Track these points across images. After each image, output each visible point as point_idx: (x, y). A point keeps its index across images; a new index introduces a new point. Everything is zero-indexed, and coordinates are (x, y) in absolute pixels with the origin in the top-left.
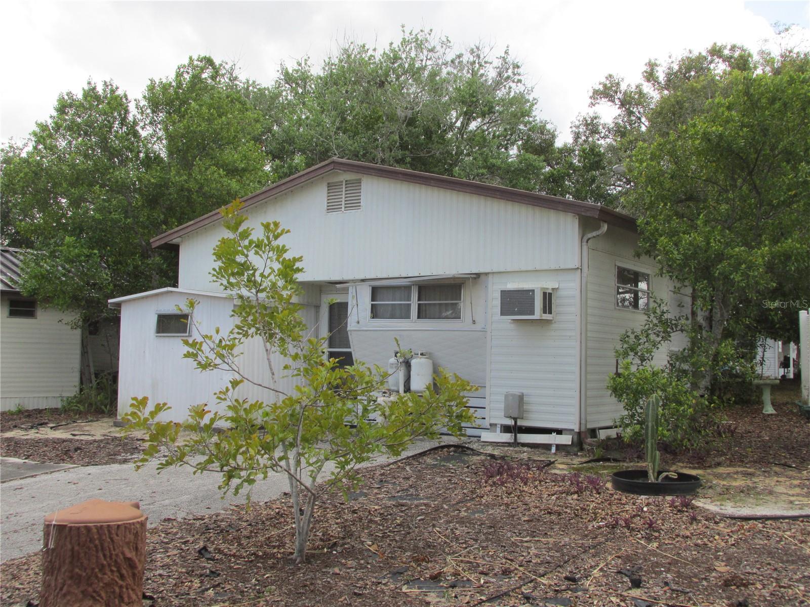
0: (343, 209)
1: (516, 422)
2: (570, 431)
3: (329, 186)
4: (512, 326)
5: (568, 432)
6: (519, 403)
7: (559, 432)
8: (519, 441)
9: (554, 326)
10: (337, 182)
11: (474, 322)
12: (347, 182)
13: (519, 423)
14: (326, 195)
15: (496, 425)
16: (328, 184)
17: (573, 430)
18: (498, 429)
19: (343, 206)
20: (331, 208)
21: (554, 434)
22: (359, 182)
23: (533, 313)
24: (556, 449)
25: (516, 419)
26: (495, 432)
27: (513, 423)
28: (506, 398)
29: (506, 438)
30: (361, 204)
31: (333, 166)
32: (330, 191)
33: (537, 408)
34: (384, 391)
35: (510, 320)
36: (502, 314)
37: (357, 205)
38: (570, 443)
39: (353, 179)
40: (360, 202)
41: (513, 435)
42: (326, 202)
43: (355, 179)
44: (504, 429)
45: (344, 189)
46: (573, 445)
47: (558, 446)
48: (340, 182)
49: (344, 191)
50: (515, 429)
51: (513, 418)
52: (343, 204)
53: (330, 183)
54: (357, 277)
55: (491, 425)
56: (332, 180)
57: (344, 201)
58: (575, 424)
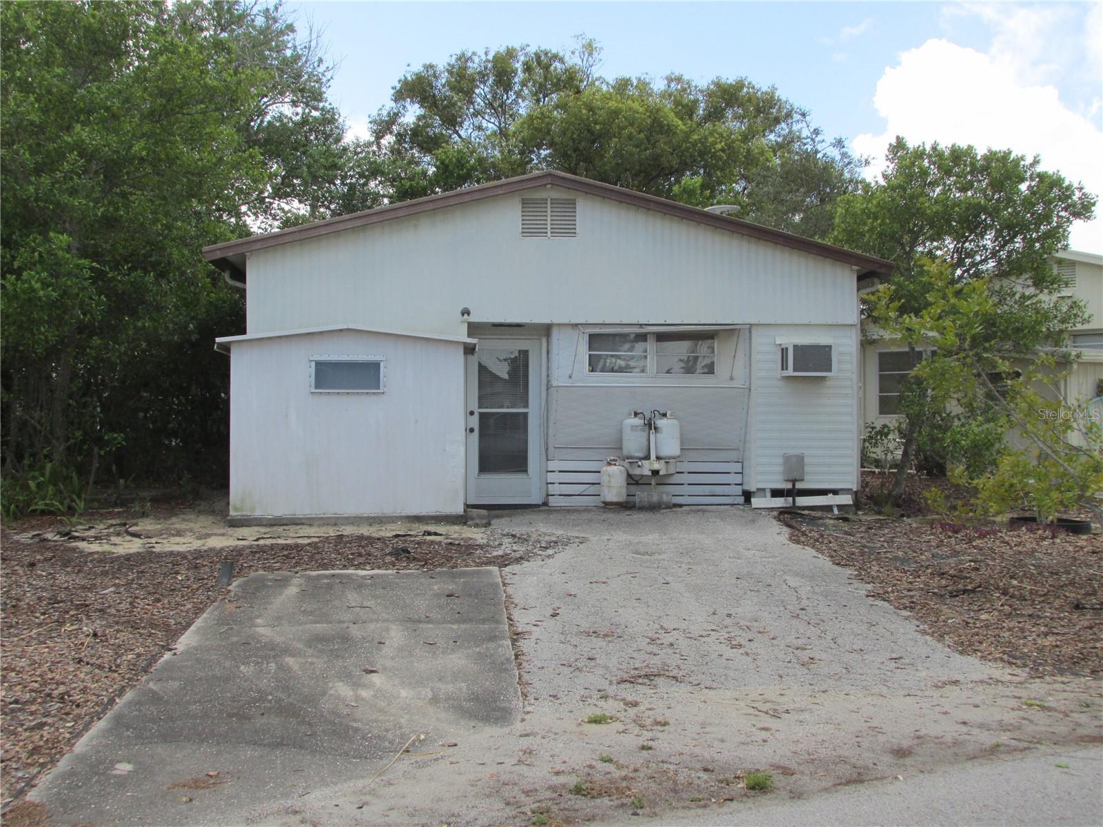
0: (549, 234)
1: (794, 485)
2: (847, 491)
3: (525, 203)
4: (781, 383)
5: (844, 492)
6: (795, 466)
7: (835, 492)
8: (797, 504)
9: (829, 383)
10: (536, 199)
11: (731, 378)
12: (554, 202)
13: (799, 486)
14: (520, 213)
15: (764, 490)
16: (523, 199)
17: (851, 490)
18: (768, 494)
19: (549, 231)
20: (527, 232)
21: (830, 495)
22: (572, 203)
23: (830, 370)
24: (839, 510)
25: (794, 481)
26: (765, 497)
27: (789, 486)
28: (787, 459)
29: (779, 502)
30: (577, 231)
31: (549, 180)
32: (526, 210)
33: (807, 469)
34: (612, 458)
35: (779, 376)
36: (795, 370)
37: (570, 231)
38: (851, 503)
39: (563, 197)
40: (575, 229)
41: (790, 499)
42: (520, 223)
43: (566, 197)
44: (776, 493)
45: (549, 210)
46: (857, 505)
47: (840, 507)
48: (542, 199)
49: (549, 212)
50: (793, 493)
51: (787, 480)
52: (549, 228)
53: (527, 199)
54: (574, 321)
55: (758, 489)
56: (528, 195)
57: (549, 224)
58: (853, 483)
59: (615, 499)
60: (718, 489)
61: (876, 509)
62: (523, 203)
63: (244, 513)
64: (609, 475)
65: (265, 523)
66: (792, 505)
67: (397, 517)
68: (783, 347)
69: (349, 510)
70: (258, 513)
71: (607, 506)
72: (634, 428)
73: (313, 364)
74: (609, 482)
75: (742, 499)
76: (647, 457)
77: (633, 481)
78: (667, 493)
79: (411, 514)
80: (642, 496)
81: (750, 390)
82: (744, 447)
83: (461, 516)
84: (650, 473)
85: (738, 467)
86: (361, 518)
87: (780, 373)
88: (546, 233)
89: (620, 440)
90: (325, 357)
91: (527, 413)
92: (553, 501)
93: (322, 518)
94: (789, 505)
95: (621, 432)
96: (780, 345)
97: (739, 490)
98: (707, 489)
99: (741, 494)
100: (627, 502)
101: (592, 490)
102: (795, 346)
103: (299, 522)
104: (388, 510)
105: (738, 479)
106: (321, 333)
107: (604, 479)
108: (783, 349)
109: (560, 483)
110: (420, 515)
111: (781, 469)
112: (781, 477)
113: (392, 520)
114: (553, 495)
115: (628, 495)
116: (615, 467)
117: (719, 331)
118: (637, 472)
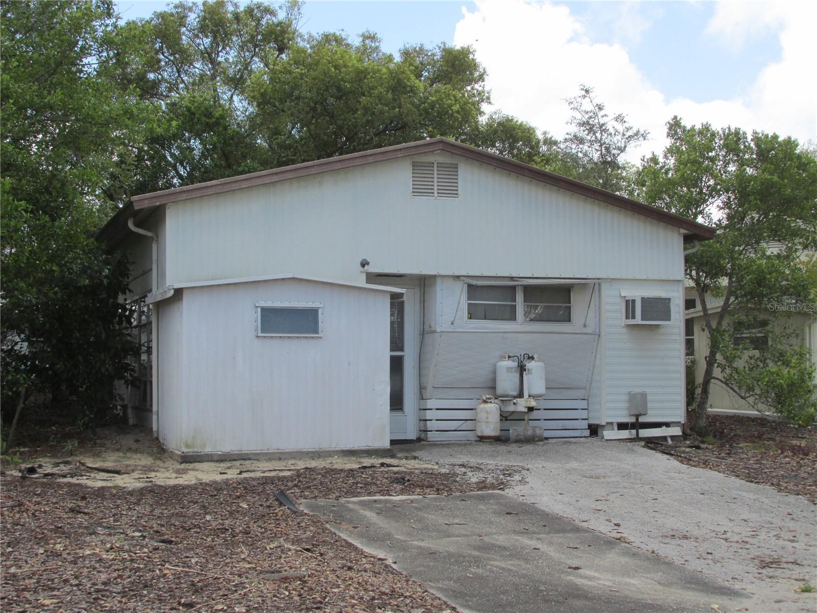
0: (436, 194)
1: (637, 419)
2: (676, 424)
3: (415, 165)
4: (624, 330)
5: (674, 425)
6: (638, 402)
7: (667, 425)
8: (642, 436)
9: (661, 330)
10: (423, 163)
11: (585, 326)
12: (440, 165)
13: (641, 420)
14: (411, 175)
15: (612, 423)
16: (413, 162)
17: (680, 422)
18: (616, 427)
19: (436, 191)
20: (417, 191)
21: (664, 428)
22: (456, 167)
23: (669, 319)
24: (672, 440)
25: (637, 416)
26: (613, 430)
27: (633, 420)
28: (632, 397)
29: (625, 434)
30: (459, 192)
31: (441, 146)
32: (416, 171)
33: (649, 405)
34: (488, 396)
35: (623, 324)
36: (642, 319)
37: (453, 192)
38: (681, 434)
39: (447, 162)
40: (457, 190)
41: (634, 431)
42: (411, 183)
43: (450, 162)
44: (622, 426)
45: (436, 172)
46: (685, 436)
47: (672, 437)
48: (429, 163)
49: (435, 174)
50: (637, 425)
51: (632, 415)
52: (435, 189)
53: (416, 162)
54: (457, 274)
55: (607, 423)
56: (418, 159)
57: (435, 185)
58: (681, 417)
59: (492, 434)
60: (569, 424)
61: (699, 439)
62: (413, 166)
63: (195, 450)
64: (487, 412)
65: (216, 458)
66: (635, 436)
67: (333, 452)
68: (627, 299)
69: (290, 445)
70: (208, 450)
71: (482, 439)
72: (509, 369)
73: (259, 309)
74: (487, 418)
75: (587, 433)
76: (521, 395)
77: (505, 417)
78: (540, 428)
79: (345, 449)
80: (516, 430)
81: (599, 336)
82: (590, 386)
83: (388, 450)
84: (526, 410)
85: (583, 404)
86: (301, 452)
87: (624, 321)
88: (433, 193)
89: (494, 380)
90: (269, 304)
91: (403, 356)
92: (432, 436)
93: (266, 453)
94: (633, 437)
95: (495, 372)
96: (625, 297)
97: (585, 424)
98: (560, 424)
99: (587, 427)
100: (500, 436)
101: (468, 425)
102: (643, 299)
103: (247, 457)
104: (325, 445)
105: (584, 414)
106: (265, 281)
107: (482, 416)
108: (627, 301)
109: (437, 420)
110: (354, 449)
111: (627, 405)
112: (625, 412)
113: (329, 454)
114: (431, 431)
115: (501, 430)
116: (492, 405)
117: (573, 284)
118: (511, 408)
